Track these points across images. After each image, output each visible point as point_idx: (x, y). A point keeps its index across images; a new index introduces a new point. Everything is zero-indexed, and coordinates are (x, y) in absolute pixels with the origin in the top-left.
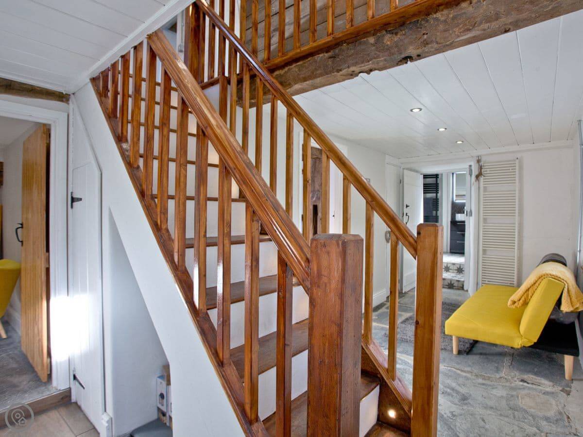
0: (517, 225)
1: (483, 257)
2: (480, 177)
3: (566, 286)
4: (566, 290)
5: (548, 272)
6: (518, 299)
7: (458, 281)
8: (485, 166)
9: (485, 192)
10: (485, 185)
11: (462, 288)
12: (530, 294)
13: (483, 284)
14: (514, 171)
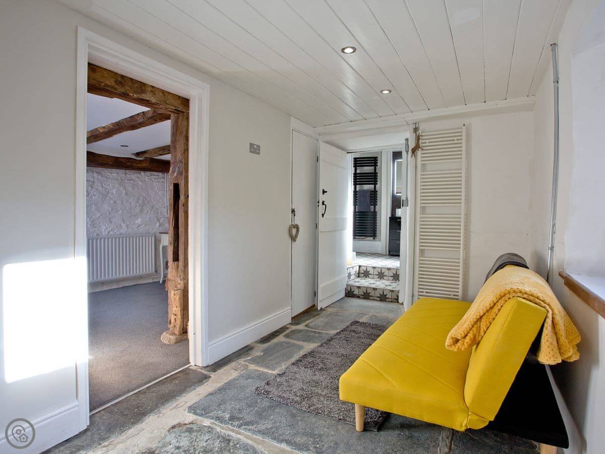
0: (463, 216)
1: (420, 260)
2: (417, 151)
3: (550, 315)
4: (549, 321)
5: (515, 287)
6: (463, 335)
7: (392, 291)
8: (424, 136)
9: (423, 171)
10: (423, 162)
11: (396, 300)
12: (483, 327)
13: (419, 297)
14: (460, 141)
